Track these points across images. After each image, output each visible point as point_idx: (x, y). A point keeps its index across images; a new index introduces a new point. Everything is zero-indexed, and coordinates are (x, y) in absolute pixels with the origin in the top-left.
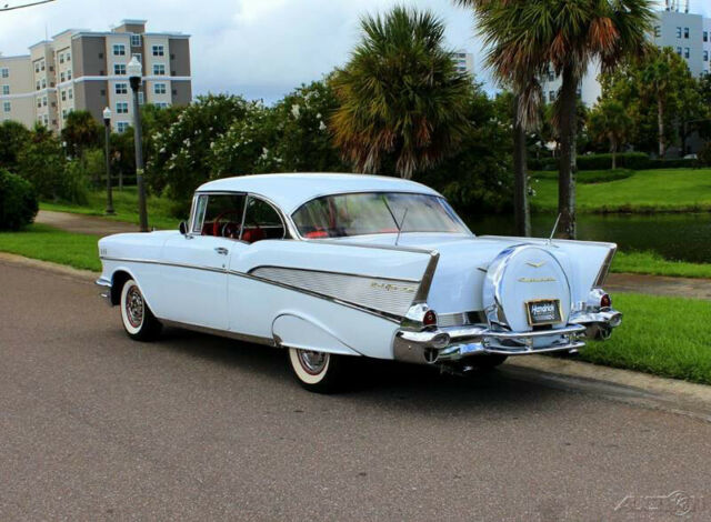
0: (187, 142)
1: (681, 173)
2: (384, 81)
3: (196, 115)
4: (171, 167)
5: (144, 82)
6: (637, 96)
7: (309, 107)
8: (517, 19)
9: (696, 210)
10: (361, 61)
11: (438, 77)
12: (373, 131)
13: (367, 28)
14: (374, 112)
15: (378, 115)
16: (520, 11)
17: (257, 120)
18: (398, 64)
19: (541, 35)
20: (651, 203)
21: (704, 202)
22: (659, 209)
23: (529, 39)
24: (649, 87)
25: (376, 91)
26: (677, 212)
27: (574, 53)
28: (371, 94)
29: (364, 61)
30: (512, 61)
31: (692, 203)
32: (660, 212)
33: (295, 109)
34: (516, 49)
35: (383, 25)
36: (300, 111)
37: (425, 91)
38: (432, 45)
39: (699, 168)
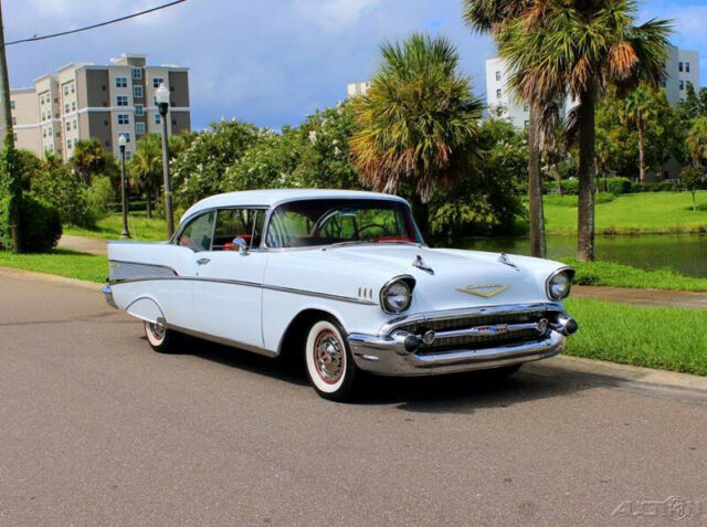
0: (200, 167)
1: (662, 195)
2: (405, 106)
3: (210, 142)
5: (146, 113)
6: (619, 123)
7: (325, 133)
8: (540, 44)
9: (679, 232)
10: (381, 88)
11: (454, 100)
12: (394, 155)
13: (387, 55)
14: (395, 137)
15: (399, 139)
16: (542, 37)
17: (271, 145)
18: (419, 90)
19: (564, 59)
20: (635, 226)
21: (686, 224)
22: (641, 231)
23: (552, 64)
24: (631, 114)
25: (397, 116)
26: (661, 234)
27: (595, 76)
28: (391, 119)
29: (387, 91)
30: (535, 85)
31: (674, 225)
32: (644, 234)
33: (313, 135)
34: (539, 76)
35: (403, 53)
36: (317, 137)
37: (443, 117)
38: (447, 72)
39: (680, 191)
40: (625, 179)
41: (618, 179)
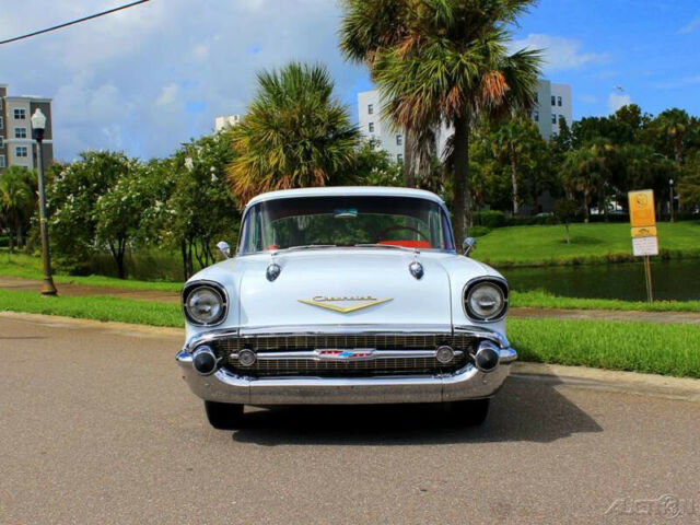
0: (70, 197)
1: (537, 229)
2: (282, 133)
3: (79, 172)
4: (56, 222)
5: (6, 145)
6: (492, 157)
7: (202, 161)
8: (415, 72)
9: (553, 264)
10: (258, 115)
11: (331, 128)
12: (271, 182)
13: (263, 83)
14: (273, 163)
15: (277, 165)
16: (417, 65)
17: (144, 175)
18: (296, 117)
19: (438, 87)
20: (509, 259)
21: (560, 257)
22: (517, 264)
23: (427, 92)
24: (504, 148)
25: (275, 143)
26: (536, 267)
27: (469, 104)
28: (269, 145)
29: (263, 117)
30: (410, 112)
31: (548, 258)
32: (517, 267)
33: (189, 162)
34: (414, 102)
35: (279, 80)
36: (194, 164)
37: (321, 143)
38: (324, 99)
39: (554, 224)
40: (498, 212)
41: (492, 212)
